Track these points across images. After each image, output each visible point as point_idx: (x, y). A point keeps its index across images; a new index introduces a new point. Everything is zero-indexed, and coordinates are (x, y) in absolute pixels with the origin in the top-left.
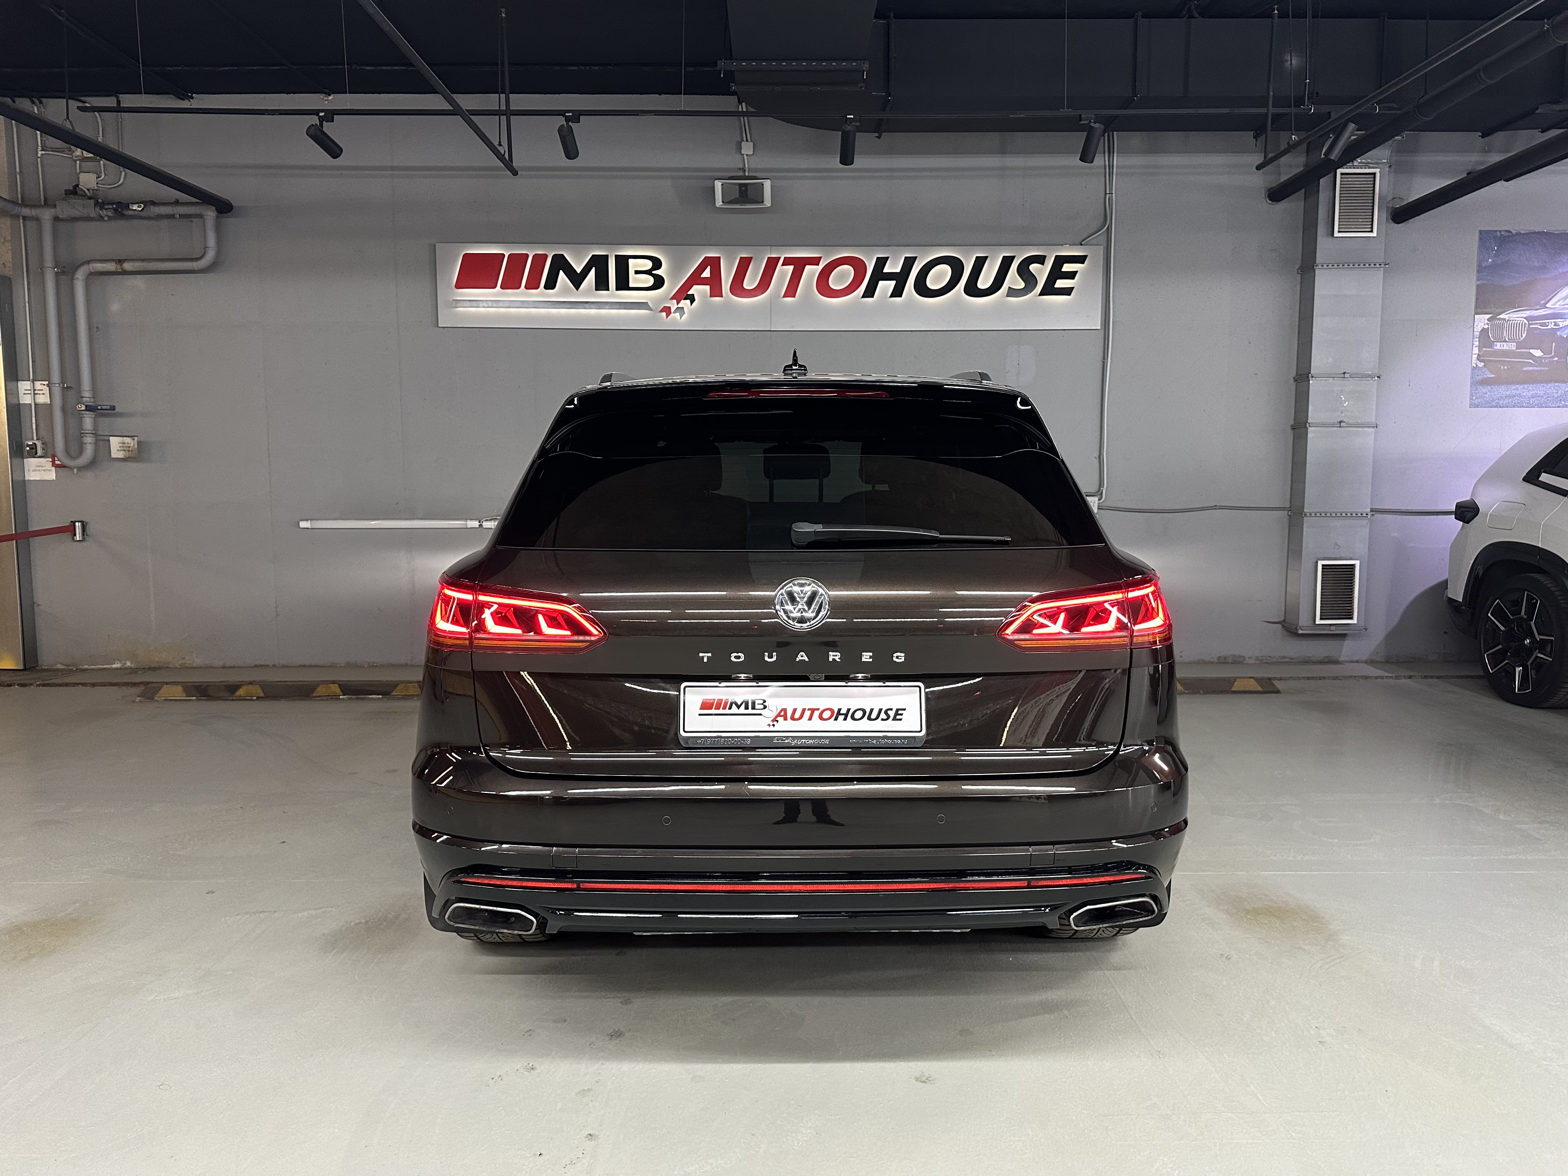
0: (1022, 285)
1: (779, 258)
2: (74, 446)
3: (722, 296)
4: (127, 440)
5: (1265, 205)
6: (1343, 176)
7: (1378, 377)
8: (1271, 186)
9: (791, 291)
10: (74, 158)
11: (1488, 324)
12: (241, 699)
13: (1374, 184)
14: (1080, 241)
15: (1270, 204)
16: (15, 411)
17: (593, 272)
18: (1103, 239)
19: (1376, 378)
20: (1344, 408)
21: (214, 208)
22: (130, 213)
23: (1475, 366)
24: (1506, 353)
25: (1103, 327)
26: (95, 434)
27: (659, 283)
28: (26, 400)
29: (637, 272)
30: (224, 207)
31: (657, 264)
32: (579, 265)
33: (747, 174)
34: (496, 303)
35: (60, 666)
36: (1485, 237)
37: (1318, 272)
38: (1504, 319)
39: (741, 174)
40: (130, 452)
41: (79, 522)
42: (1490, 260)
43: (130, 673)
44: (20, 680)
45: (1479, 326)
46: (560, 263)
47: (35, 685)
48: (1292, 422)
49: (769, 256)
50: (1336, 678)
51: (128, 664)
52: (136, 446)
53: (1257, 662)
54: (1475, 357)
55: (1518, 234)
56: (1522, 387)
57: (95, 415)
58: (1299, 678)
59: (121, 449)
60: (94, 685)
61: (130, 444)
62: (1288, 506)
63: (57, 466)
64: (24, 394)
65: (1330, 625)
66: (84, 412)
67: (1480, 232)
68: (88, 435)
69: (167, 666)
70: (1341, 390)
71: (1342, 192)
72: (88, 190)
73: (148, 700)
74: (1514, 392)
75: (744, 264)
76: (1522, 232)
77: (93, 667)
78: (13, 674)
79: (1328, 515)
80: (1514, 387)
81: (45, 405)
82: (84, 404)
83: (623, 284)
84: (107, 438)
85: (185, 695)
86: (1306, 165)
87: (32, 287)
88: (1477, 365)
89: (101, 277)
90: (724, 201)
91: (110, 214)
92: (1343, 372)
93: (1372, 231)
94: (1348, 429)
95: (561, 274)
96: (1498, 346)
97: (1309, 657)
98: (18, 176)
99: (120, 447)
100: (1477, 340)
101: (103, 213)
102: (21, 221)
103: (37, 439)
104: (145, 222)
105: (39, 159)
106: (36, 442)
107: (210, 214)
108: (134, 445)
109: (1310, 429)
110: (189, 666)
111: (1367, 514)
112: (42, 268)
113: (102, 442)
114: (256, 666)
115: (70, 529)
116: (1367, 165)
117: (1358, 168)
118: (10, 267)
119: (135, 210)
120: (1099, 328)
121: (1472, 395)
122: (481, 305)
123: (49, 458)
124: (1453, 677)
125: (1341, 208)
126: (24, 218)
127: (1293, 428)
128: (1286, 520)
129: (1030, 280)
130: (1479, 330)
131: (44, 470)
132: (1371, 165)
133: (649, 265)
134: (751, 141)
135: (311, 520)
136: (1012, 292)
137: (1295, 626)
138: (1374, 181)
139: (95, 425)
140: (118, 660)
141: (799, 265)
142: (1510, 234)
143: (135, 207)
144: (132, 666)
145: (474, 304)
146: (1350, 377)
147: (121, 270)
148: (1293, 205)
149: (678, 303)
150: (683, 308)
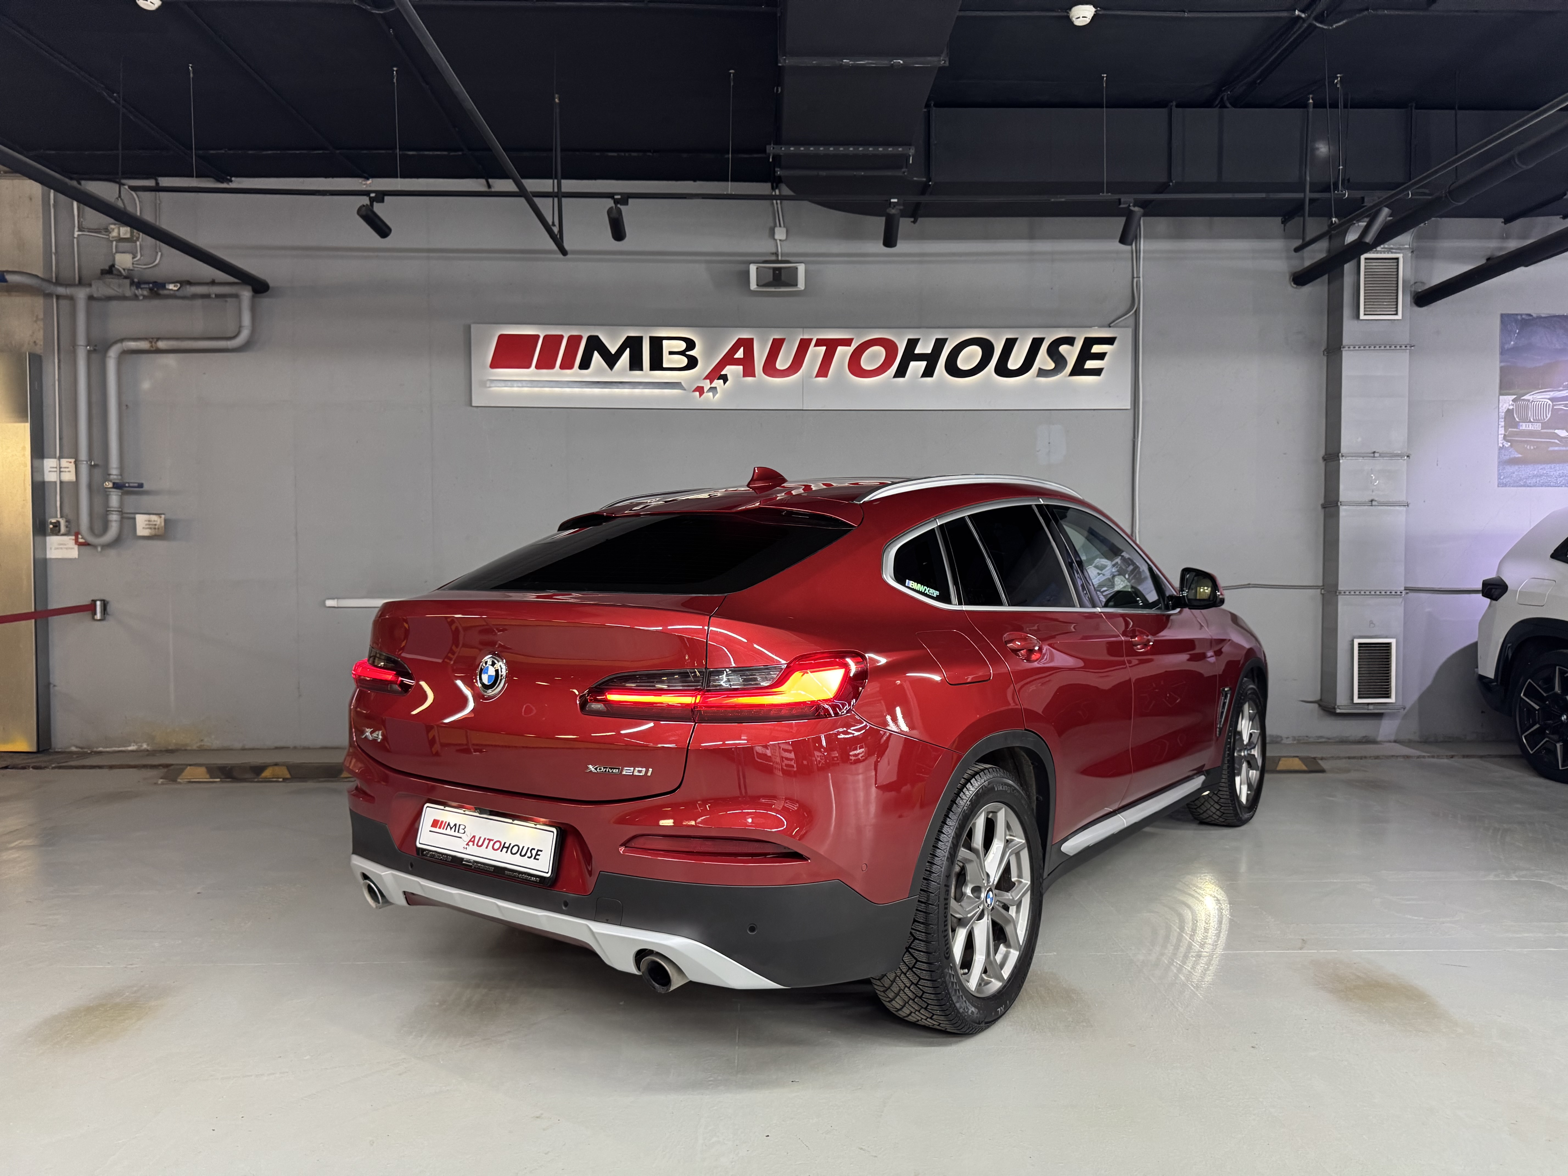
0: (1051, 365)
1: (811, 340)
2: (100, 523)
3: (754, 376)
4: (154, 518)
5: (1291, 289)
6: (1367, 261)
7: (1408, 456)
8: (1295, 271)
9: (823, 371)
10: (111, 239)
11: (1513, 405)
12: (267, 781)
13: (1398, 269)
14: (1109, 323)
15: (1296, 288)
16: (39, 489)
17: (627, 353)
18: (1131, 321)
19: (1406, 458)
20: (1375, 487)
21: (250, 288)
22: (165, 292)
23: (1501, 446)
24: (1531, 434)
25: (1133, 407)
26: (121, 512)
27: (692, 363)
28: (50, 476)
29: (671, 353)
30: (260, 287)
31: (691, 344)
32: (613, 347)
33: (780, 258)
34: (533, 383)
35: (74, 749)
36: (1506, 319)
37: (1345, 354)
38: (1529, 400)
39: (773, 258)
40: (157, 530)
41: (98, 600)
42: (1512, 343)
43: (148, 755)
44: (34, 763)
45: (1504, 406)
46: (595, 344)
47: (50, 767)
48: (1322, 501)
49: (802, 337)
50: (1377, 757)
51: (145, 746)
52: (163, 524)
53: (1295, 742)
54: (1501, 437)
55: (1539, 317)
56: (1549, 466)
57: (122, 493)
58: (1339, 758)
59: (147, 526)
60: (111, 767)
61: (157, 521)
62: (1321, 584)
63: (80, 544)
64: (50, 471)
65: (1368, 704)
66: (111, 490)
67: (1502, 316)
68: (114, 513)
69: (183, 748)
70: (1371, 469)
71: (1367, 276)
72: (124, 270)
73: (171, 782)
74: (1541, 472)
75: (777, 346)
76: (1543, 316)
77: (108, 749)
78: (26, 757)
79: (1362, 593)
80: (1541, 467)
81: (69, 483)
82: (111, 481)
83: (657, 364)
84: (132, 516)
85: (208, 776)
86: (1329, 251)
87: (62, 366)
88: (1503, 446)
89: (135, 356)
90: (759, 284)
91: (145, 293)
92: (1373, 451)
93: (1397, 314)
94: (1379, 507)
95: (596, 354)
96: (1524, 426)
97: (1347, 737)
98: (54, 257)
99: (147, 525)
100: (1503, 420)
101: (139, 292)
102: (55, 300)
103: (61, 517)
104: (179, 302)
105: (75, 240)
106: (60, 520)
107: (246, 294)
108: (161, 522)
109: (1342, 508)
110: (208, 748)
111: (1401, 593)
112: (74, 345)
113: (128, 520)
114: (276, 748)
115: (90, 608)
116: (1389, 250)
117: (1381, 253)
118: (41, 345)
119: (172, 290)
120: (1129, 408)
121: (1499, 475)
122: (515, 386)
123: (71, 535)
124: (1496, 756)
125: (1366, 291)
126: (58, 297)
127: (1324, 507)
128: (1320, 598)
129: (1059, 361)
130: (1504, 411)
131: (67, 548)
132: (1394, 251)
133: (682, 346)
134: (784, 227)
135: (338, 598)
136: (1042, 373)
137: (1333, 705)
138: (1398, 265)
139: (121, 503)
140: (134, 742)
141: (831, 346)
142: (1531, 318)
143: (171, 287)
144: (149, 748)
145: (509, 384)
146: (1380, 456)
147: (154, 348)
148: (1317, 289)
149: (711, 383)
150: (716, 388)
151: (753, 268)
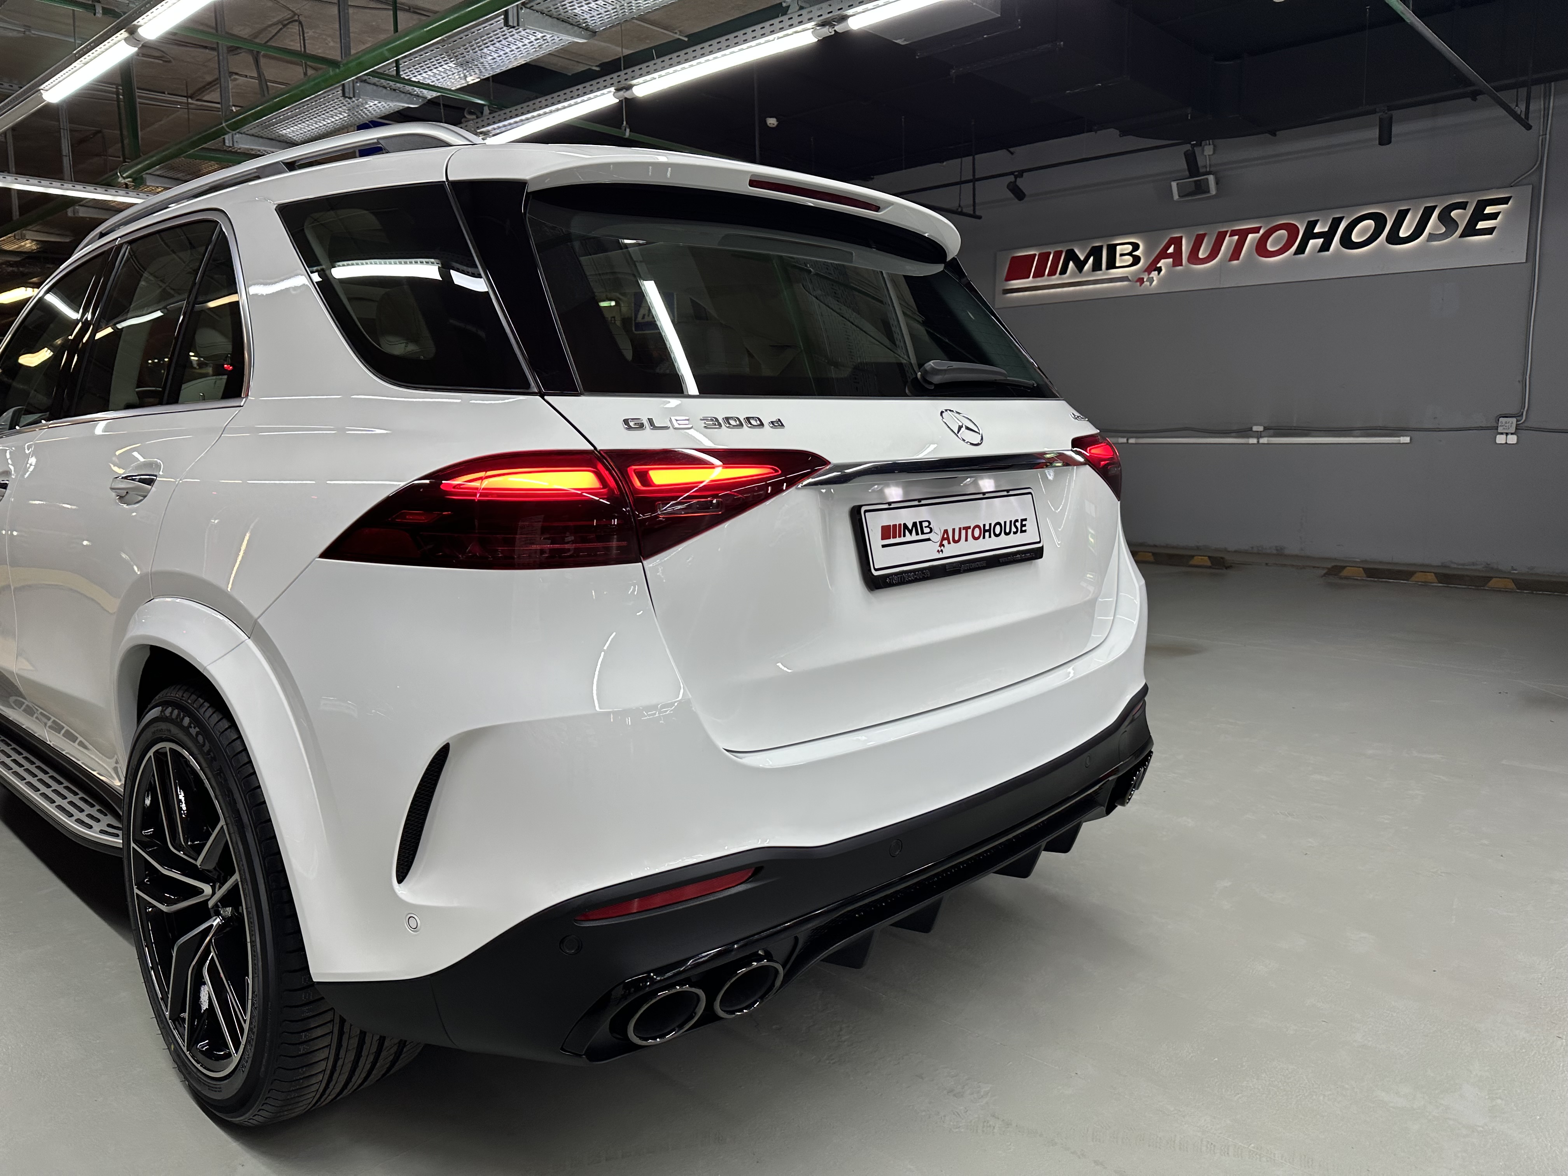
0: (1444, 230)
1: (1227, 231)
3: (1181, 265)
9: (1235, 257)
14: (1504, 184)
17: (1092, 258)
18: (1534, 178)
25: (1528, 259)
27: (1136, 261)
29: (1122, 255)
31: (1136, 247)
33: (1208, 170)
34: (1031, 288)
46: (1071, 255)
49: (1220, 230)
75: (1200, 238)
83: (1111, 265)
90: (1179, 196)
95: (1071, 262)
120: (1524, 261)
122: (1019, 290)
129: (1451, 224)
133: (1130, 248)
134: (1212, 144)
136: (1430, 237)
141: (1243, 235)
149: (1150, 274)
150: (1153, 278)
151: (1174, 184)
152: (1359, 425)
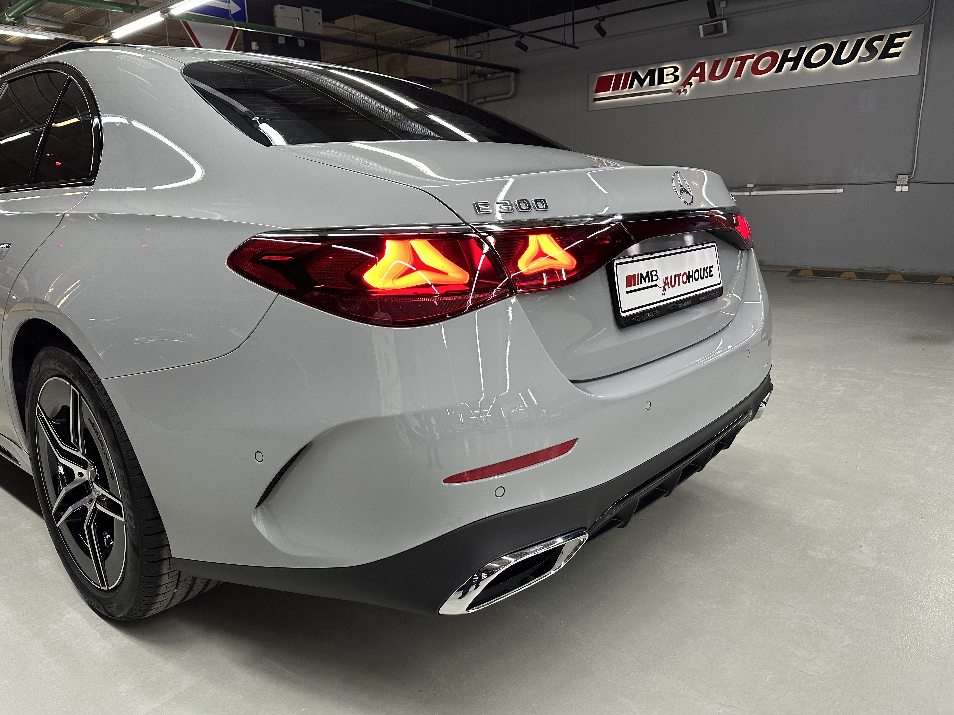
0: (869, 54)
1: (734, 58)
3: (705, 81)
9: (739, 73)
14: (907, 23)
17: (649, 78)
21: (513, 72)
25: (921, 73)
27: (676, 78)
29: (667, 75)
30: (517, 71)
31: (676, 69)
32: (643, 76)
33: (722, 17)
34: (610, 98)
46: (636, 76)
49: (729, 58)
72: (477, 71)
75: (717, 63)
83: (661, 82)
89: (481, 105)
90: (705, 35)
91: (483, 79)
95: (636, 80)
98: (459, 69)
104: (496, 80)
107: (511, 74)
120: (918, 74)
126: (460, 85)
129: (873, 51)
136: (860, 59)
141: (743, 60)
143: (489, 76)
145: (601, 99)
147: (486, 101)
149: (684, 87)
150: (686, 89)
151: (701, 27)
152: (812, 182)
